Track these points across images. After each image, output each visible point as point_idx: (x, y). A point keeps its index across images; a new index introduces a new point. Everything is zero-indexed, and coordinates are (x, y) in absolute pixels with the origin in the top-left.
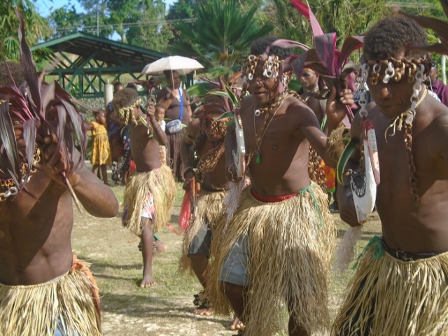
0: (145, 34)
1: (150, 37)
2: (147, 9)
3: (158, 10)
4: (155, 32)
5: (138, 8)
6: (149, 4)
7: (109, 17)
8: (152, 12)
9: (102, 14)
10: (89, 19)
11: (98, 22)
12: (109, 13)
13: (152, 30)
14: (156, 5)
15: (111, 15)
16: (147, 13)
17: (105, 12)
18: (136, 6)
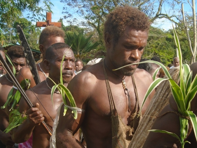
0: (31, 44)
1: (34, 45)
2: (33, 33)
3: (38, 33)
4: (36, 43)
5: (28, 33)
6: (33, 31)
7: (15, 36)
8: (35, 34)
9: (12, 34)
10: (6, 37)
11: (10, 38)
12: (15, 34)
13: (34, 42)
14: (36, 31)
15: (16, 35)
16: (33, 35)
17: (13, 33)
18: (27, 31)
